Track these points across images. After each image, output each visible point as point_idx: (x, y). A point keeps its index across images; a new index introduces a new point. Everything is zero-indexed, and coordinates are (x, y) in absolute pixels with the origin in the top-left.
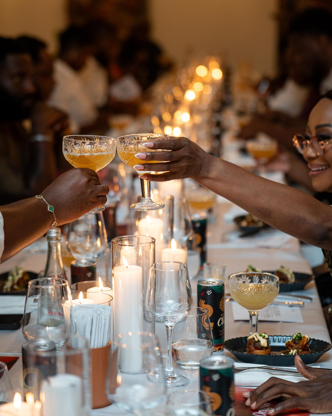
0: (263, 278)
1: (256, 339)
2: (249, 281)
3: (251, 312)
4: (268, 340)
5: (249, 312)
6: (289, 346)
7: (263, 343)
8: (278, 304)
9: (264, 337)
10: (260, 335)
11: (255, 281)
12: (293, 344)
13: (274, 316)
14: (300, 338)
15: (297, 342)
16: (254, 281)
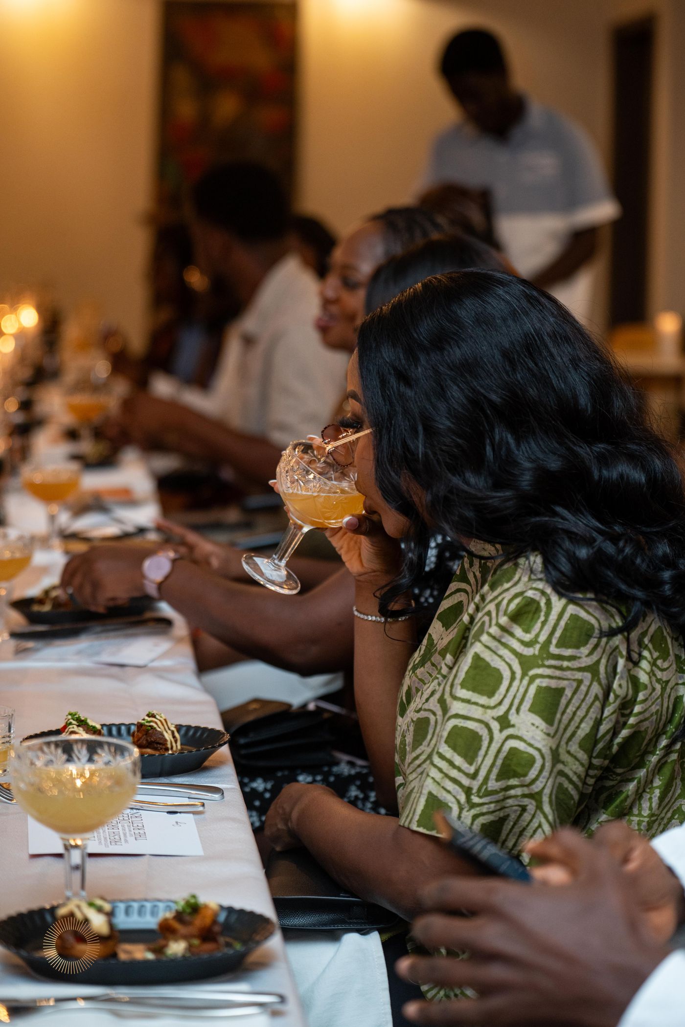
0: (99, 751)
1: (79, 916)
2: (65, 757)
3: (68, 840)
4: (110, 915)
5: (63, 839)
6: (166, 930)
7: (98, 923)
8: (142, 806)
9: (100, 910)
10: (91, 904)
11: (79, 759)
12: (177, 925)
13: (131, 839)
14: (194, 908)
15: (187, 918)
16: (75, 759)
